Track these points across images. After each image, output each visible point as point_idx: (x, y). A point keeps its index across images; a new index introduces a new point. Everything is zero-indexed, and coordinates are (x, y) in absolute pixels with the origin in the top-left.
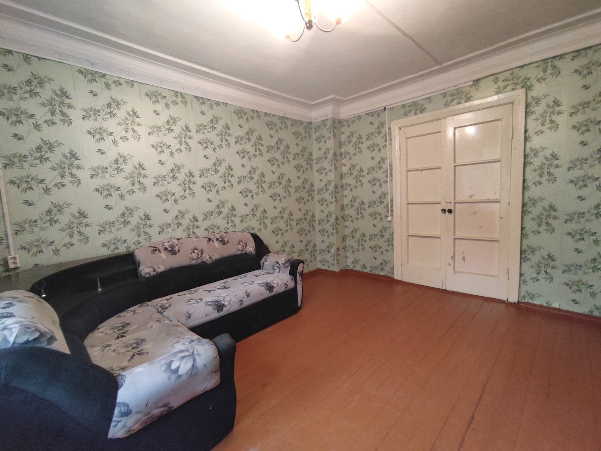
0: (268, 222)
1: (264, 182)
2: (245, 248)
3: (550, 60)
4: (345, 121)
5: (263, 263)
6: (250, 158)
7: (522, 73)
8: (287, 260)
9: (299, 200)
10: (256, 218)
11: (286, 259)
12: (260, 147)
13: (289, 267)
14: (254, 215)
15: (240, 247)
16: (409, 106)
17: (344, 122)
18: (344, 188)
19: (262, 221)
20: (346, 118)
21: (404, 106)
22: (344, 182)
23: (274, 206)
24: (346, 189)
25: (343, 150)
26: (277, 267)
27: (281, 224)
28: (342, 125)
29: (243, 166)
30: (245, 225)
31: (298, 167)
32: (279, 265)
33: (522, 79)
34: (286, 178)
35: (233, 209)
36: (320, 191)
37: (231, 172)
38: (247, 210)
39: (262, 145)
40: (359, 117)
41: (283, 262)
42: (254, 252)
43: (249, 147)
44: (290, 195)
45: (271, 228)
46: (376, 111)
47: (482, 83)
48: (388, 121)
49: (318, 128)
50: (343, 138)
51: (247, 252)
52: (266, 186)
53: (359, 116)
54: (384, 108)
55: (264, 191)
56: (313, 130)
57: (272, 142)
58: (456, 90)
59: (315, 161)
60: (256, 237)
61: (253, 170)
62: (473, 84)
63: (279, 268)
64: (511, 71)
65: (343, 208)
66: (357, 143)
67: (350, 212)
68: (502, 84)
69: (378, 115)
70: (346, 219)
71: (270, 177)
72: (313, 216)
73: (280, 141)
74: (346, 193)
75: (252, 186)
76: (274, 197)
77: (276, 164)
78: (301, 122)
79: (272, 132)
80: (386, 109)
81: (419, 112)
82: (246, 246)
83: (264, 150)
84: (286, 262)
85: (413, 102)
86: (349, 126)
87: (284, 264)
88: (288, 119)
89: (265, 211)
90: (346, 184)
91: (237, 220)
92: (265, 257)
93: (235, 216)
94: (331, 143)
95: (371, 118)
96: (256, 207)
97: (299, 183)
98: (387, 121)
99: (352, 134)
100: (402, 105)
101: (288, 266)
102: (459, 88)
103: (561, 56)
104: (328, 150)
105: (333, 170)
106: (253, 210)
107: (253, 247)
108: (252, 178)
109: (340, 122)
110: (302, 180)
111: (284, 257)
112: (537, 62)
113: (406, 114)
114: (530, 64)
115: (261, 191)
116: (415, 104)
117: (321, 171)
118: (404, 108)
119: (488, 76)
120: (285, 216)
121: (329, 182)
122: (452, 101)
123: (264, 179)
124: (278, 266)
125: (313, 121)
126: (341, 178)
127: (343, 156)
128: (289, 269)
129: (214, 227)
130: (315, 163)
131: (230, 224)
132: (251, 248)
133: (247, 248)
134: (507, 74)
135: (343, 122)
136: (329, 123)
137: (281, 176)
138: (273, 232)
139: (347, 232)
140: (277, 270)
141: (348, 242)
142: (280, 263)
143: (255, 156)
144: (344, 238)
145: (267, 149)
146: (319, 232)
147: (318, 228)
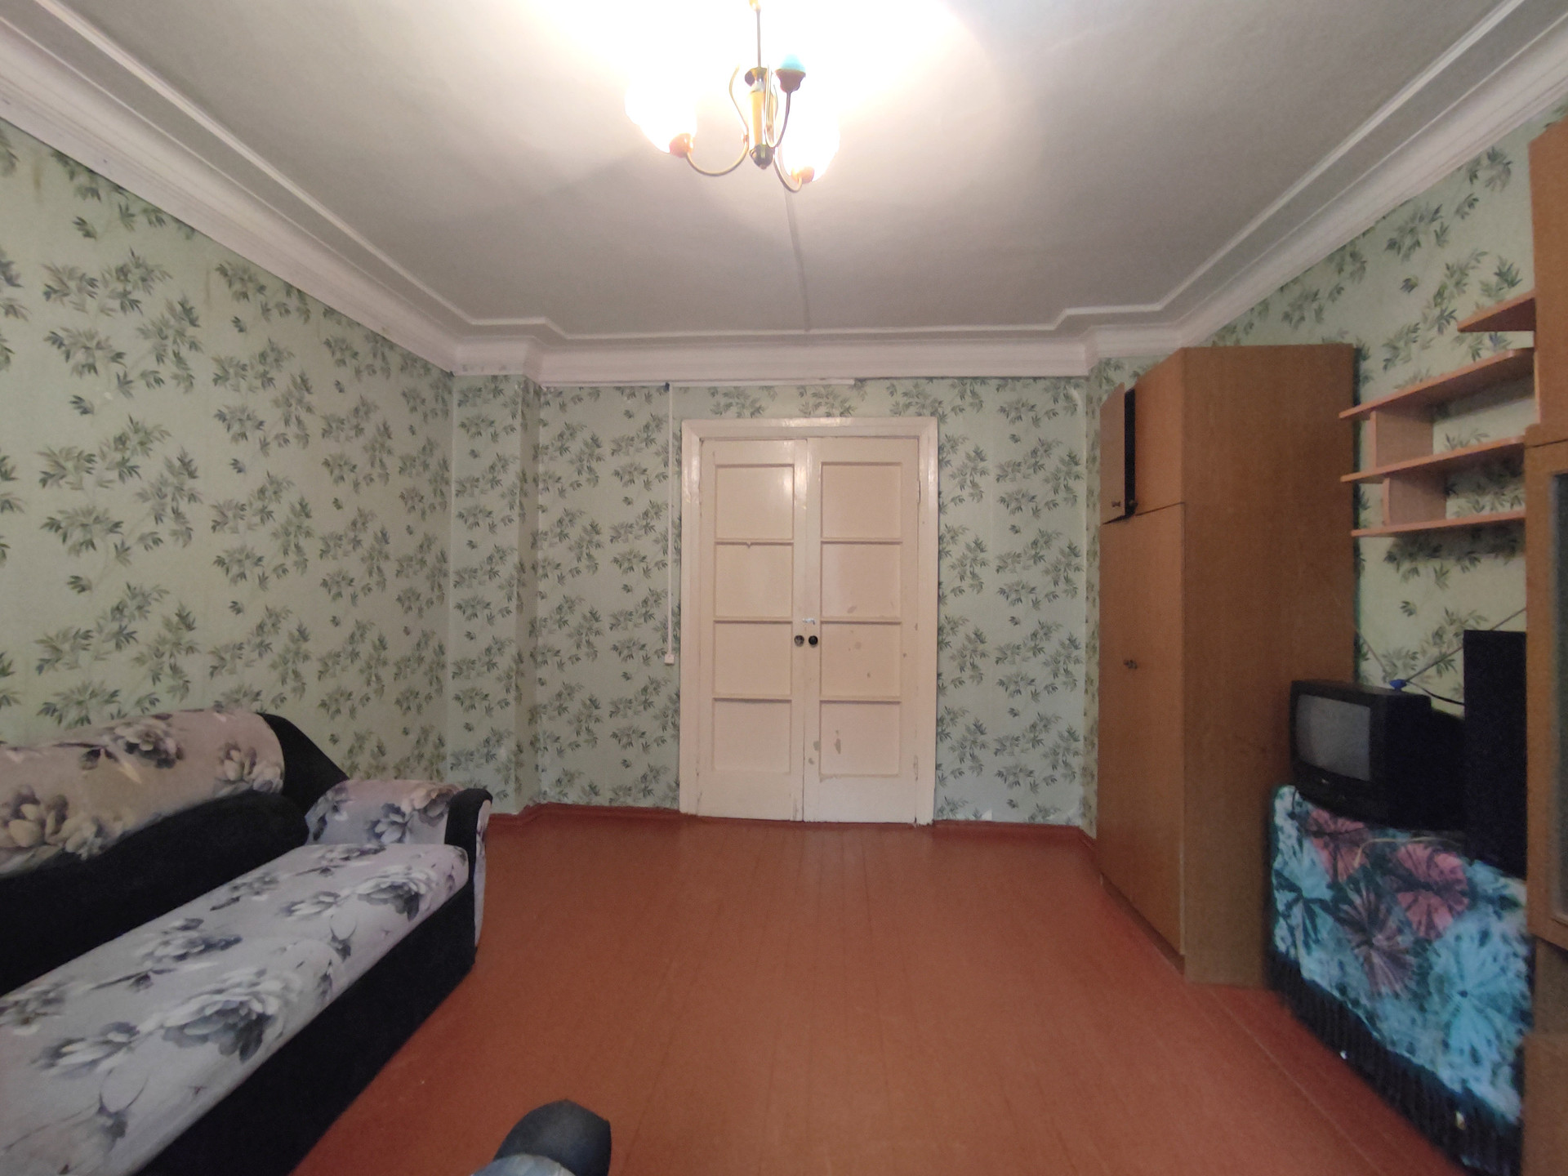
0: (309, 670)
1: (308, 534)
2: (250, 773)
3: (969, 381)
4: (551, 393)
5: (323, 821)
6: (264, 445)
7: (929, 388)
8: (434, 796)
9: (407, 600)
10: (269, 658)
11: (428, 794)
12: (304, 415)
13: (446, 817)
14: (264, 647)
15: (231, 770)
16: (726, 395)
17: (549, 396)
18: (540, 571)
19: (289, 668)
20: (556, 385)
21: (714, 392)
22: (540, 555)
23: (334, 618)
24: (546, 575)
25: (541, 469)
26: (394, 823)
27: (350, 678)
28: (542, 399)
29: (238, 467)
30: (225, 684)
31: (410, 498)
32: (403, 815)
33: (931, 399)
34: (374, 527)
35: (185, 621)
36: (465, 576)
37: (190, 484)
38: (239, 629)
39: (309, 410)
40: (595, 393)
41: (420, 805)
42: (278, 783)
43: (263, 404)
44: (382, 584)
45: (316, 690)
46: (644, 387)
47: (870, 388)
48: (673, 418)
49: (470, 395)
50: (545, 436)
51: (256, 786)
52: (312, 547)
53: (595, 388)
54: (664, 384)
55: (303, 564)
56: (456, 397)
57: (342, 406)
58: (825, 387)
59: (454, 487)
60: (283, 729)
61: (272, 488)
62: (855, 385)
63: (403, 826)
64: (915, 381)
65: (533, 628)
66: (585, 457)
67: (556, 639)
68: (903, 400)
69: (648, 397)
70: (539, 659)
71: (325, 521)
72: (441, 650)
73: (363, 409)
74: (542, 586)
75: (262, 541)
76: (335, 585)
77: (350, 477)
78: (427, 367)
79: (345, 374)
80: (671, 388)
81: (747, 412)
82: (253, 764)
83: (314, 425)
84: (433, 803)
85: (735, 388)
86: (563, 406)
87: (425, 810)
88: (392, 346)
89: (303, 635)
90: (545, 560)
91: (194, 667)
92: (330, 794)
93: (191, 649)
94: (512, 445)
95: (629, 402)
96: (274, 618)
97: (410, 546)
98: (671, 417)
99: (571, 431)
100: (709, 389)
101: (441, 815)
102: (830, 385)
103: (983, 380)
104: (503, 462)
105: (516, 519)
106: (261, 627)
107: (278, 765)
108: (266, 514)
109: (538, 392)
110: (418, 538)
111: (418, 786)
112: (953, 378)
113: (718, 412)
114: (942, 378)
115: (296, 564)
116: (739, 393)
117: (472, 517)
118: (713, 395)
119: (880, 378)
120: (365, 649)
121: (501, 553)
122: (817, 406)
123: (307, 523)
124: (398, 819)
125: (459, 373)
126: (534, 545)
127: (541, 486)
128: (443, 824)
130: (454, 492)
131: (167, 681)
132: (269, 771)
133: (256, 770)
134: (909, 385)
135: (545, 394)
136: (511, 389)
137: (360, 521)
138: (324, 704)
139: (542, 696)
140: (390, 836)
141: (545, 724)
142: (405, 807)
143: (283, 440)
144: (534, 714)
145: (323, 425)
146: (457, 698)
147: (452, 686)
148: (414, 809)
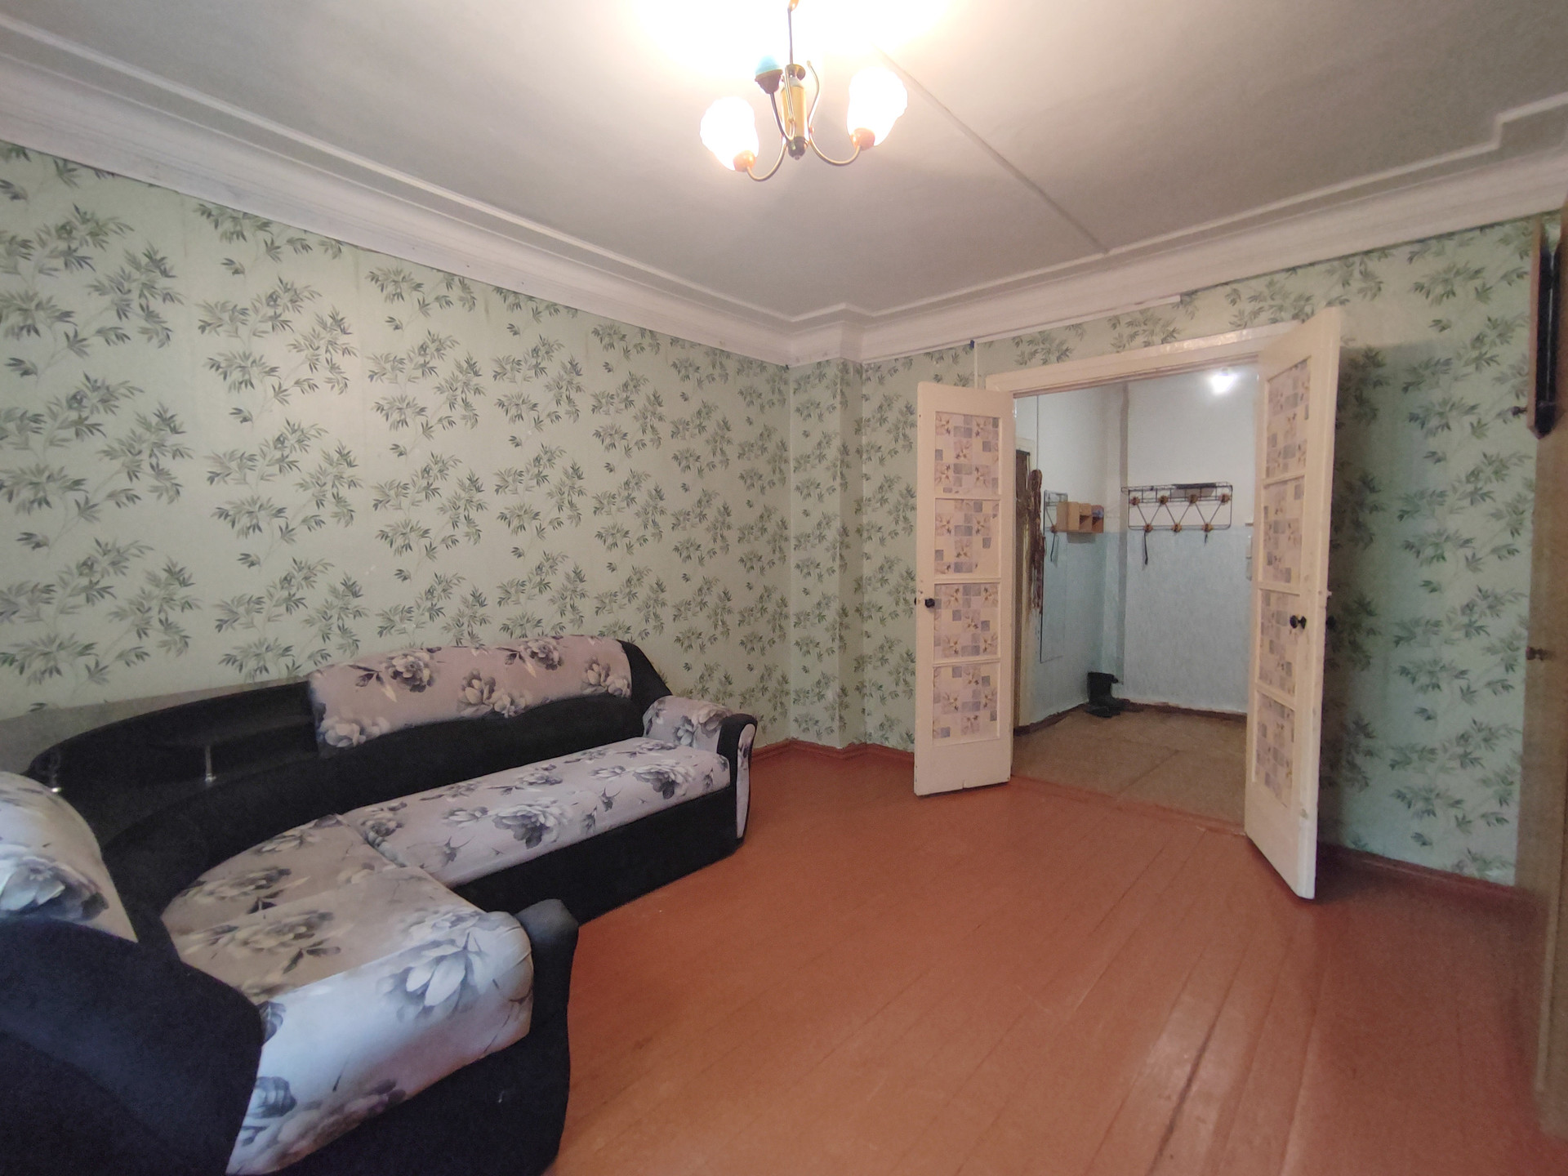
0: (666, 614)
1: (662, 512)
2: (605, 681)
3: (1357, 259)
4: (871, 369)
5: (650, 721)
6: (628, 450)
7: (1294, 285)
8: (712, 715)
9: (749, 561)
10: (636, 603)
11: (709, 713)
12: (657, 424)
13: (720, 731)
14: (632, 596)
15: (592, 677)
16: (1031, 342)
17: (870, 372)
18: (865, 535)
19: (651, 610)
20: (875, 361)
21: (1018, 341)
22: (865, 520)
23: (685, 575)
24: (870, 538)
25: (864, 440)
26: (687, 731)
27: (701, 621)
28: (864, 376)
29: (610, 468)
30: (606, 620)
31: (749, 478)
32: (693, 726)
33: (1293, 297)
34: (717, 503)
35: (579, 576)
36: (802, 540)
37: (579, 483)
38: (613, 582)
39: (661, 419)
40: (909, 361)
41: (702, 720)
42: (627, 692)
43: (626, 421)
44: (726, 548)
45: (672, 629)
46: (951, 349)
47: (1201, 302)
48: (979, 376)
49: (803, 383)
50: (867, 410)
51: (610, 691)
52: (665, 522)
53: (908, 357)
54: (969, 342)
55: (659, 535)
56: (792, 386)
57: (687, 411)
58: (1142, 312)
59: (792, 464)
60: (634, 654)
61: (634, 480)
62: (1181, 301)
63: (693, 733)
64: (1268, 278)
65: (859, 587)
66: (901, 425)
67: (878, 596)
68: (1249, 307)
69: (955, 358)
70: (866, 614)
71: (676, 501)
72: (784, 603)
73: (705, 411)
74: (868, 547)
75: (628, 519)
76: (685, 550)
77: (695, 466)
78: (762, 366)
79: (689, 387)
80: (975, 344)
81: (1053, 358)
82: (607, 675)
83: (665, 429)
84: (712, 720)
85: (1040, 332)
86: (881, 380)
87: (704, 725)
88: (728, 355)
89: (660, 587)
90: (868, 524)
91: (586, 606)
92: (656, 704)
93: (583, 595)
94: (834, 422)
95: (938, 366)
96: (638, 575)
97: (751, 517)
98: (976, 374)
99: (889, 401)
100: (1014, 338)
101: (716, 730)
102: (1149, 309)
103: (1383, 251)
104: (827, 438)
105: (838, 488)
106: (629, 581)
107: (625, 678)
108: (630, 500)
109: (859, 370)
110: (758, 510)
111: (705, 706)
112: (1328, 260)
113: (1023, 362)
114: (1312, 264)
115: (653, 535)
116: (1045, 337)
117: (806, 489)
118: (1018, 344)
119: (1217, 286)
120: (712, 600)
121: (827, 520)
122: (1133, 336)
123: (661, 504)
124: (690, 729)
125: (793, 365)
126: (858, 510)
127: (864, 457)
128: (716, 737)
129: (525, 620)
130: (792, 469)
131: (569, 615)
132: (620, 681)
133: (610, 679)
134: (1259, 286)
135: (867, 371)
136: (832, 372)
137: (706, 499)
138: (678, 640)
139: (868, 647)
140: (686, 740)
141: (870, 673)
142: (694, 721)
143: (642, 444)
144: (860, 663)
145: (672, 428)
146: (797, 643)
147: (794, 634)
148: (699, 723)
